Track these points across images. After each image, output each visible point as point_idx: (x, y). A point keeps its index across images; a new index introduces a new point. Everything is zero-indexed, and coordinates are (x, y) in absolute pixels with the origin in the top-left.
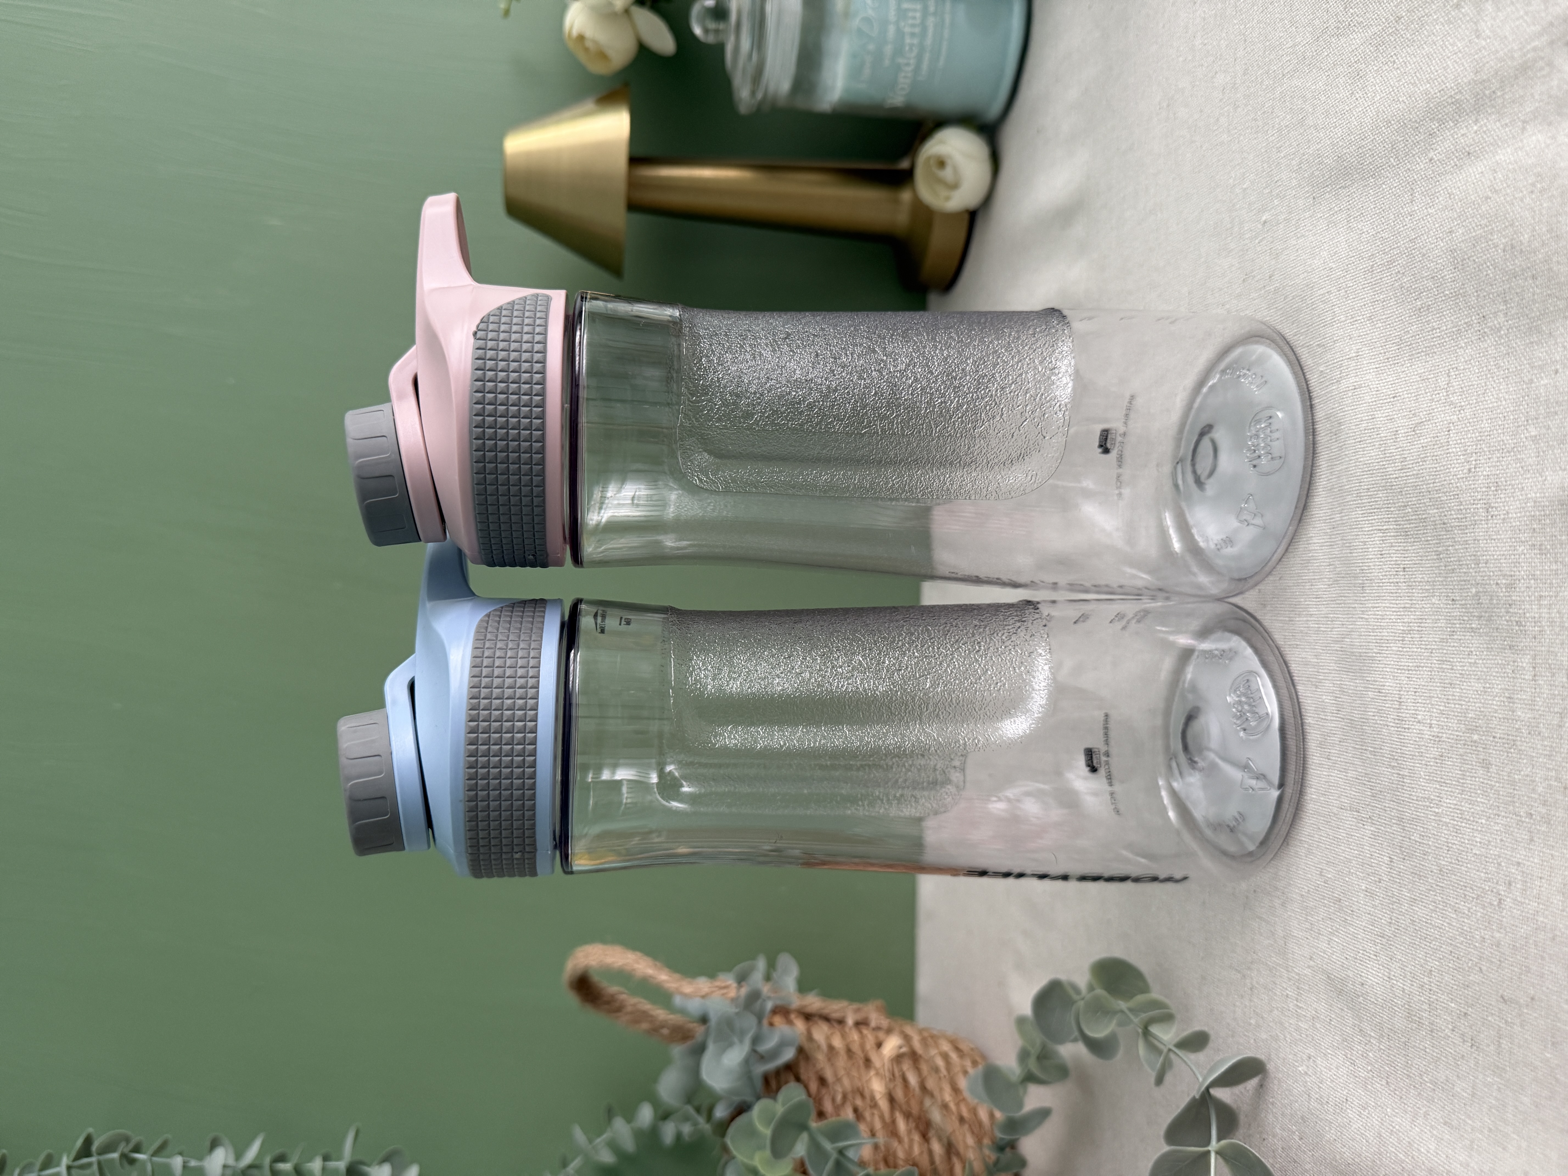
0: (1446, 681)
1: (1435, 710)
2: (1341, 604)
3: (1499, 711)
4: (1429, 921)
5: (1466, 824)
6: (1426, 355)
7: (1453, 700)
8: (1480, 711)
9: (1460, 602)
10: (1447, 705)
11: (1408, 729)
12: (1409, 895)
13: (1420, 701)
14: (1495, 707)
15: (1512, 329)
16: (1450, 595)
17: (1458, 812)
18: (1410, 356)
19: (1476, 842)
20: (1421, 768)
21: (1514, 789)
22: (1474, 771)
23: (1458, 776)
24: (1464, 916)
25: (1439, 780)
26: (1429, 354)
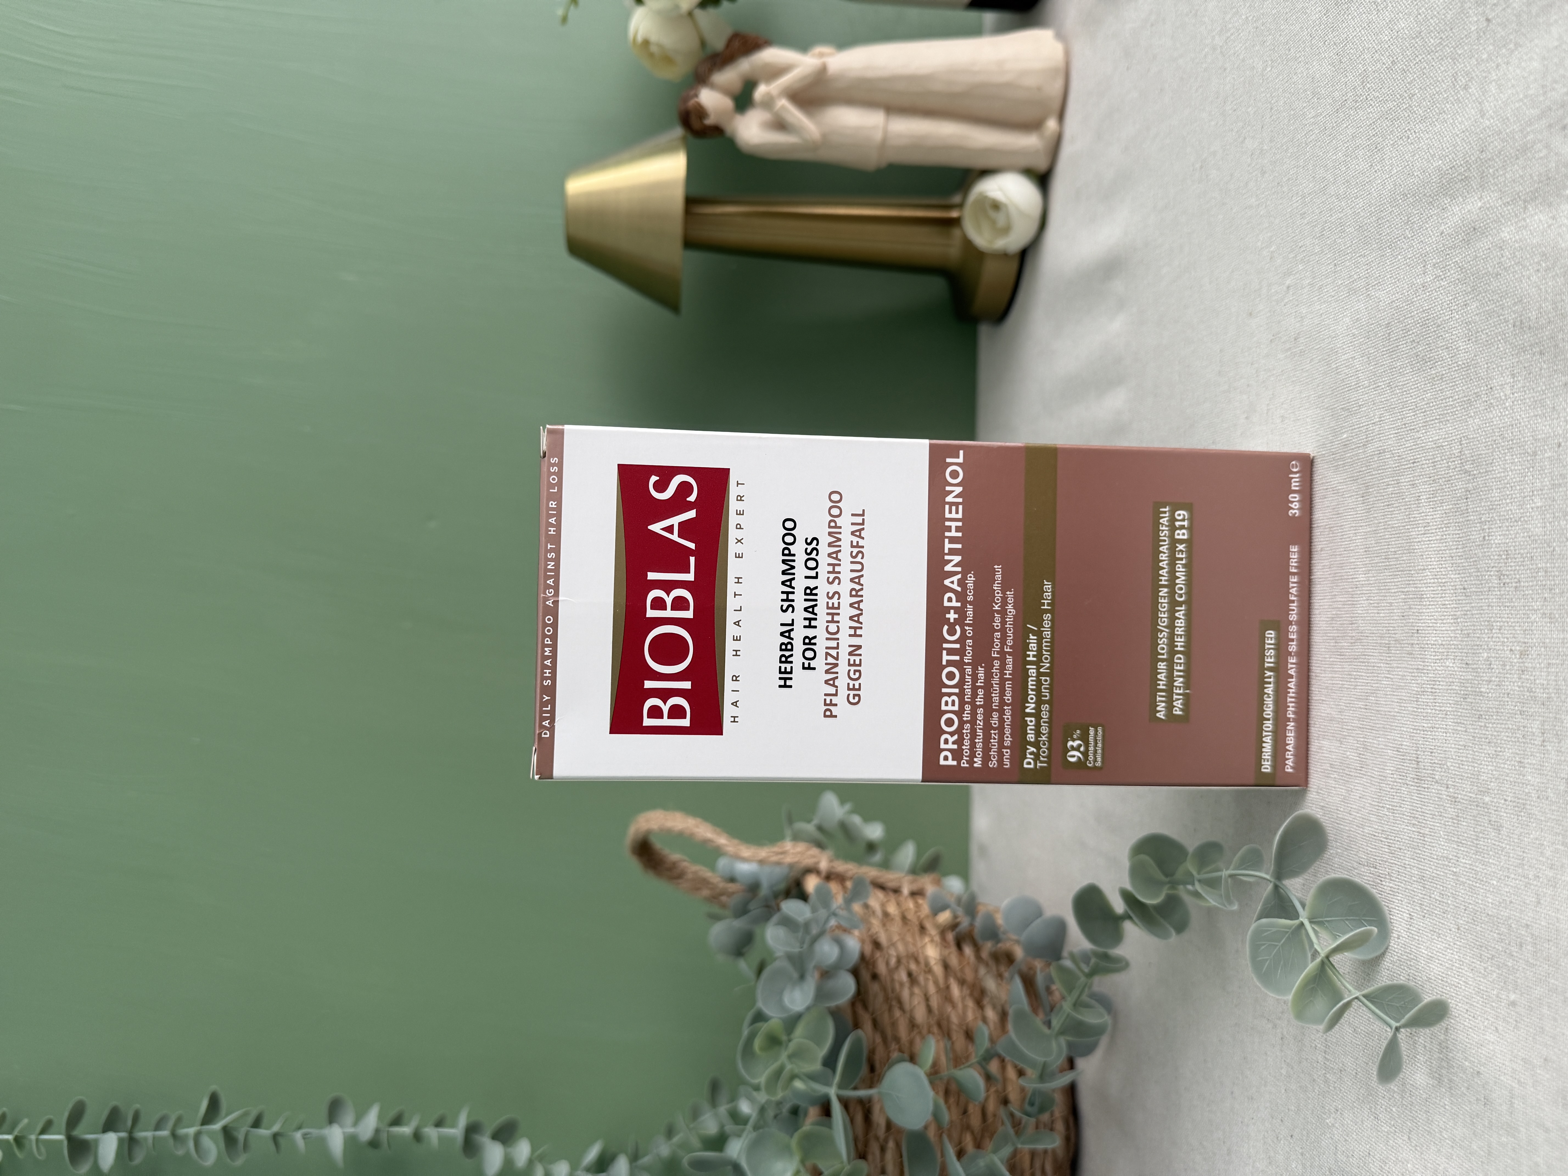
1: (1448, 771)
2: (1364, 662)
5: (1480, 884)
6: (1439, 422)
7: (1467, 761)
8: (1493, 774)
10: (1461, 766)
11: (1425, 788)
13: (1436, 761)
14: (1507, 771)
15: (1518, 401)
16: (1463, 658)
17: (1473, 872)
18: (1424, 422)
19: (1489, 903)
20: (1440, 827)
22: (1486, 833)
23: (1473, 837)
25: (1456, 839)
26: (1442, 422)
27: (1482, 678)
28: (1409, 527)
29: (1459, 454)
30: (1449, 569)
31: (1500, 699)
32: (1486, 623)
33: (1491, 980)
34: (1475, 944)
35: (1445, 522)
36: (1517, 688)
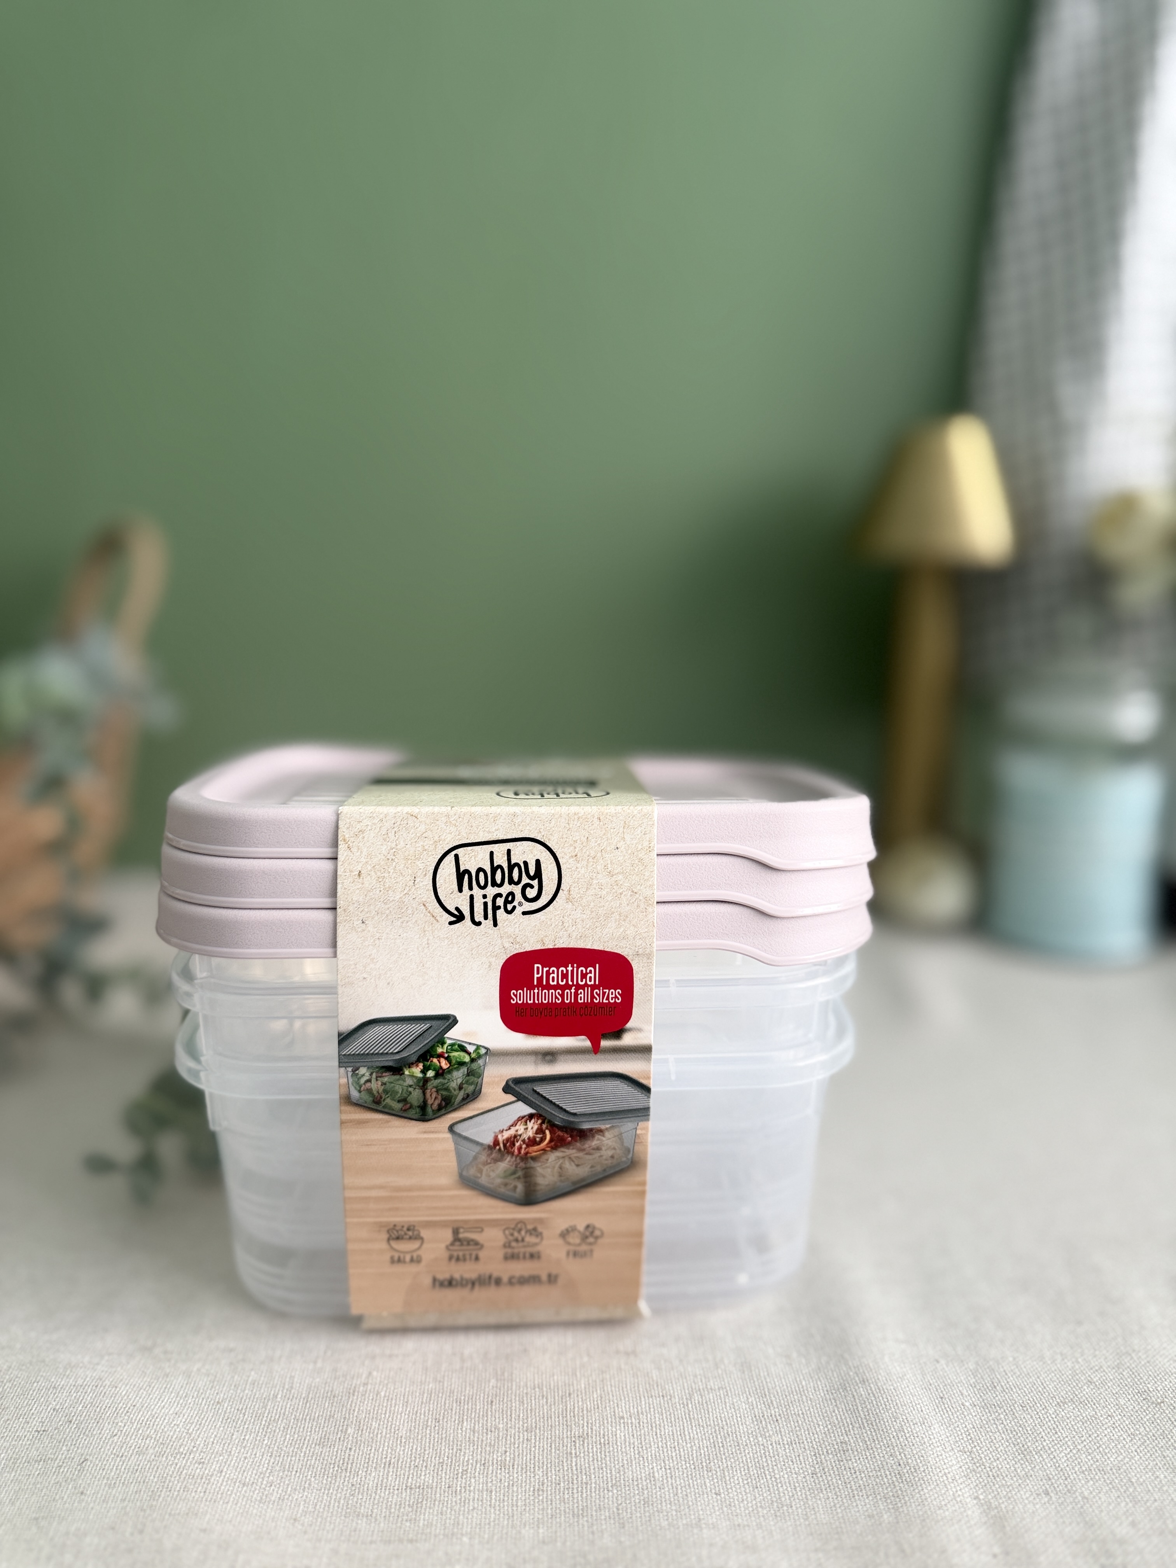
0: (410, 1397)
5: (264, 1425)
9: (489, 1410)
14: (381, 1449)
16: (498, 1398)
19: (245, 1436)
21: (297, 1471)
27: (477, 1423)
36: (466, 1459)
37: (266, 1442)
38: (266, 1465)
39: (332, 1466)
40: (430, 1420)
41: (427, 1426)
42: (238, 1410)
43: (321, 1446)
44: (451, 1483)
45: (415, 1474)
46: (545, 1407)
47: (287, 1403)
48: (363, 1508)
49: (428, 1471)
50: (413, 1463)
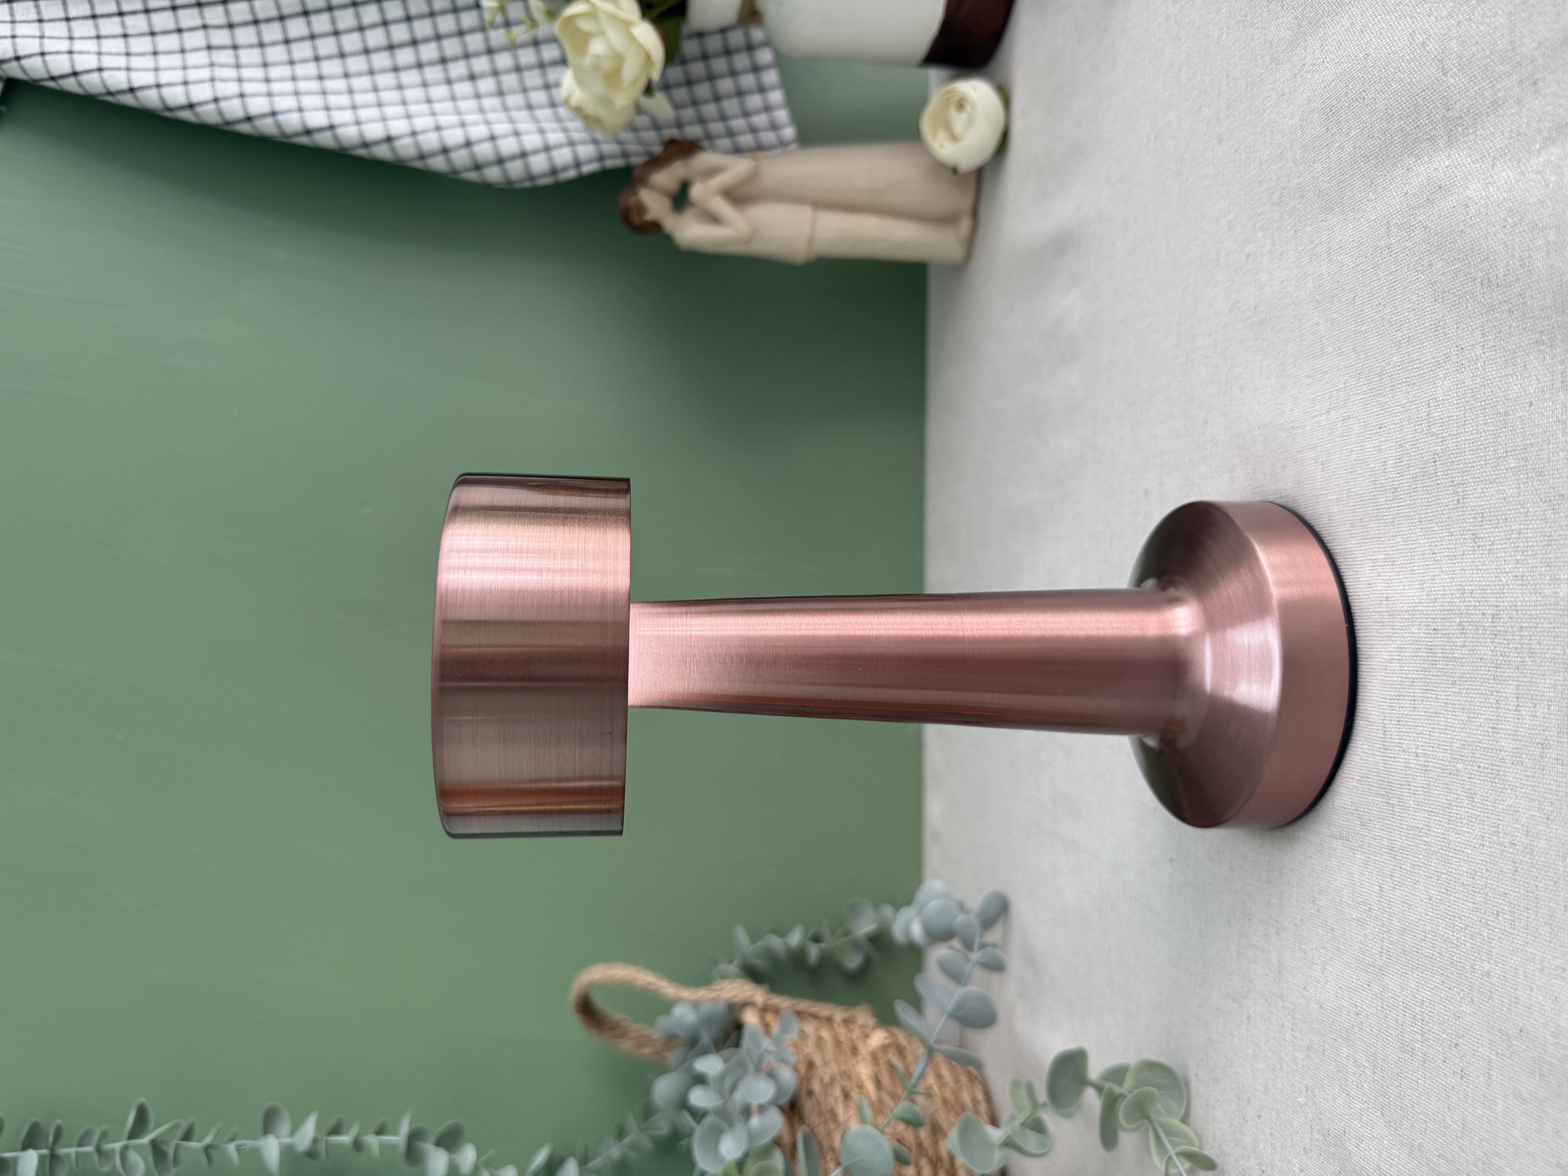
0: (1431, 711)
1: (1420, 739)
3: (1483, 741)
4: (1420, 951)
5: (1453, 853)
6: (1407, 386)
7: (1438, 729)
8: (1465, 741)
9: (1445, 632)
10: (1432, 734)
11: (1394, 758)
12: (1398, 924)
13: (1407, 730)
14: (1480, 737)
15: (1489, 361)
16: (1431, 624)
17: (1446, 841)
18: (1391, 386)
19: (1463, 872)
20: (1410, 797)
21: (1498, 819)
22: (1459, 801)
23: (1445, 805)
24: (1453, 946)
25: (1427, 809)
26: (1409, 385)
27: (1456, 644)
28: (1375, 493)
29: (1427, 417)
30: (1418, 534)
31: (1473, 664)
32: (1458, 587)
33: (1464, 950)
34: (1447, 914)
35: (1412, 487)
36: (1490, 653)
37: (1469, 851)
38: (1493, 850)
39: (1494, 785)
40: (1454, 690)
41: (1459, 692)
42: (1438, 880)
43: (1475, 796)
44: (1514, 667)
45: (1504, 703)
46: (1443, 577)
47: (1433, 831)
48: (1535, 753)
49: (1502, 690)
50: (1493, 705)
